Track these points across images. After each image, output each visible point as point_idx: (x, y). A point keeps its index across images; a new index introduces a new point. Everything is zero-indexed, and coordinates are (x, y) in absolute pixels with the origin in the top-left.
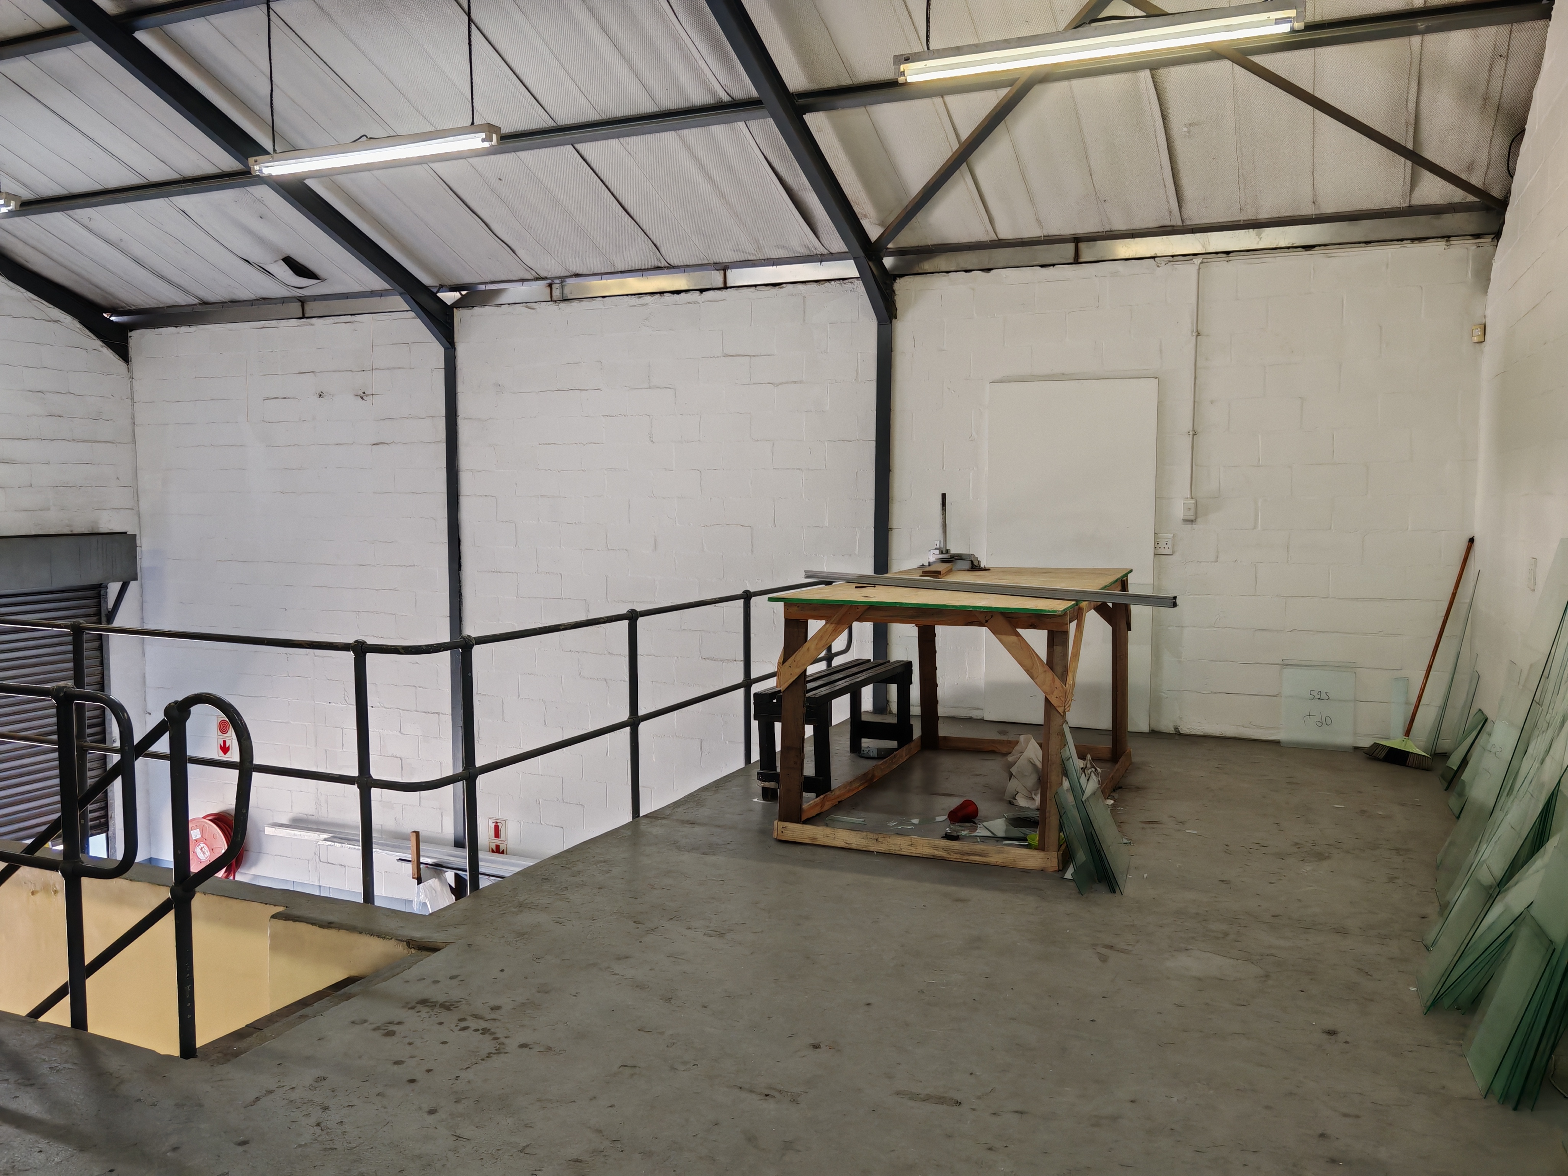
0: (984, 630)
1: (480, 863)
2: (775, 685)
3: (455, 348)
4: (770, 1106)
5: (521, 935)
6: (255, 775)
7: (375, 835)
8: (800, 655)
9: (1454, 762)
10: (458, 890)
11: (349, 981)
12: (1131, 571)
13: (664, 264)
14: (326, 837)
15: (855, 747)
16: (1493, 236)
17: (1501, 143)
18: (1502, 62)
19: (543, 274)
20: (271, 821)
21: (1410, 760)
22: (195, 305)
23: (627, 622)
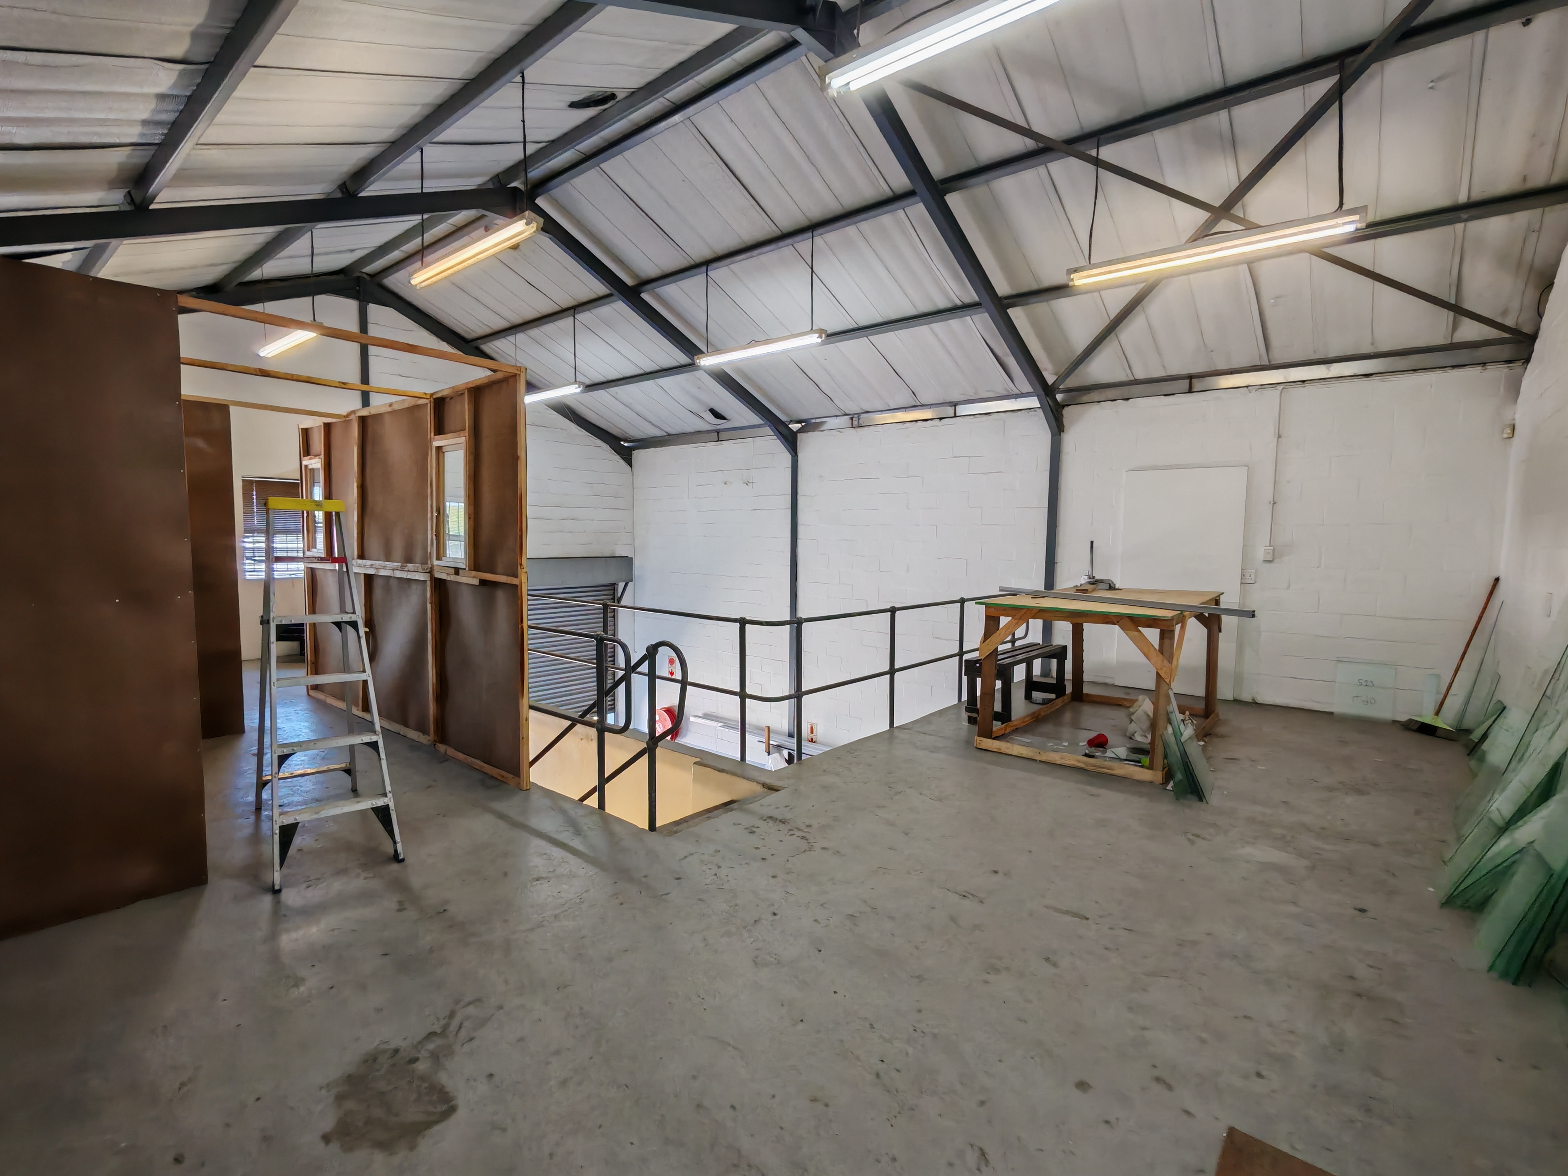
0: (1117, 627)
1: (803, 747)
2: (978, 655)
3: (797, 455)
4: (966, 902)
5: (824, 787)
6: (688, 687)
7: (747, 726)
8: (994, 638)
9: (1476, 736)
10: (790, 760)
11: (732, 802)
12: (1223, 593)
13: (919, 404)
14: (721, 725)
15: (1028, 697)
16: (1523, 361)
17: (1532, 294)
18: (1535, 235)
19: (848, 412)
20: (693, 714)
21: (1438, 733)
22: (665, 436)
23: (890, 613)
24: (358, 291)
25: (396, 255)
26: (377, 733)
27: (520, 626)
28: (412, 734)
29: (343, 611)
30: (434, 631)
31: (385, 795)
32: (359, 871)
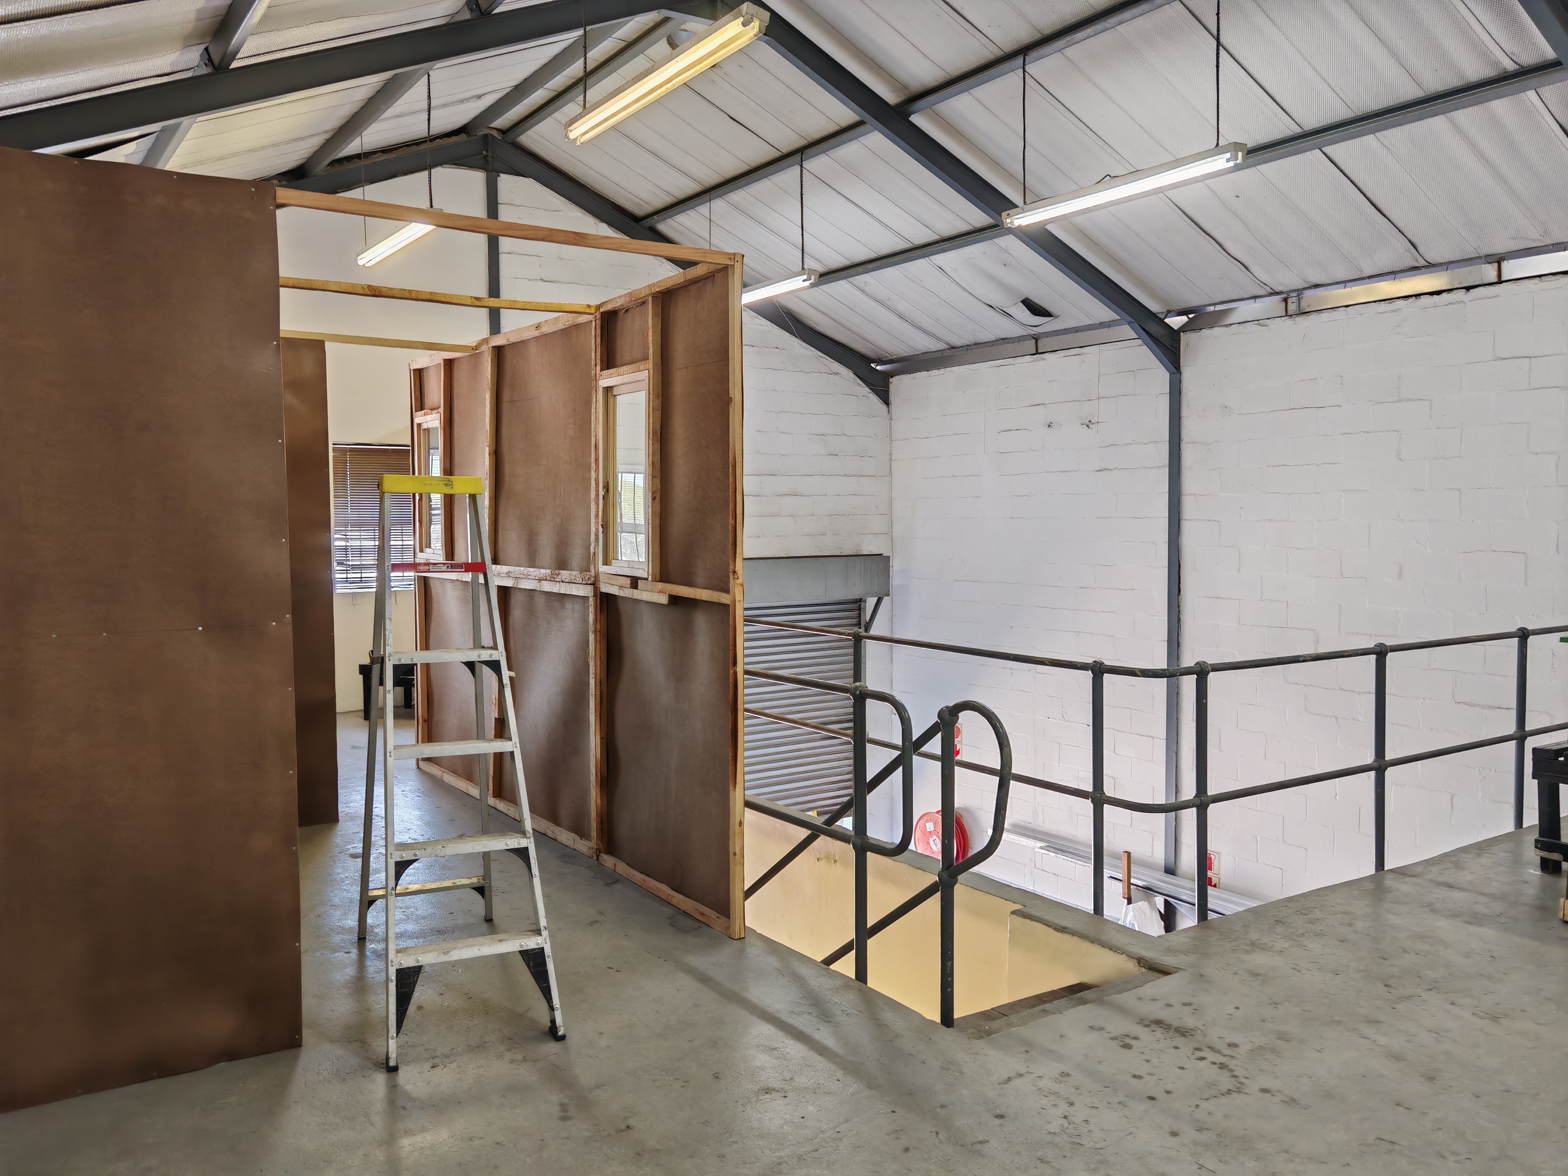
3: (1181, 373)
5: (1255, 975)
6: (1012, 782)
7: (1105, 854)
10: (1167, 918)
13: (1423, 263)
14: (1042, 845)
19: (1278, 288)
22: (945, 350)
23: (1373, 657)
24: (486, 157)
25: (539, 96)
26: (528, 836)
27: (731, 672)
28: (565, 837)
29: (478, 645)
30: (598, 677)
31: (538, 932)
32: (501, 1048)
